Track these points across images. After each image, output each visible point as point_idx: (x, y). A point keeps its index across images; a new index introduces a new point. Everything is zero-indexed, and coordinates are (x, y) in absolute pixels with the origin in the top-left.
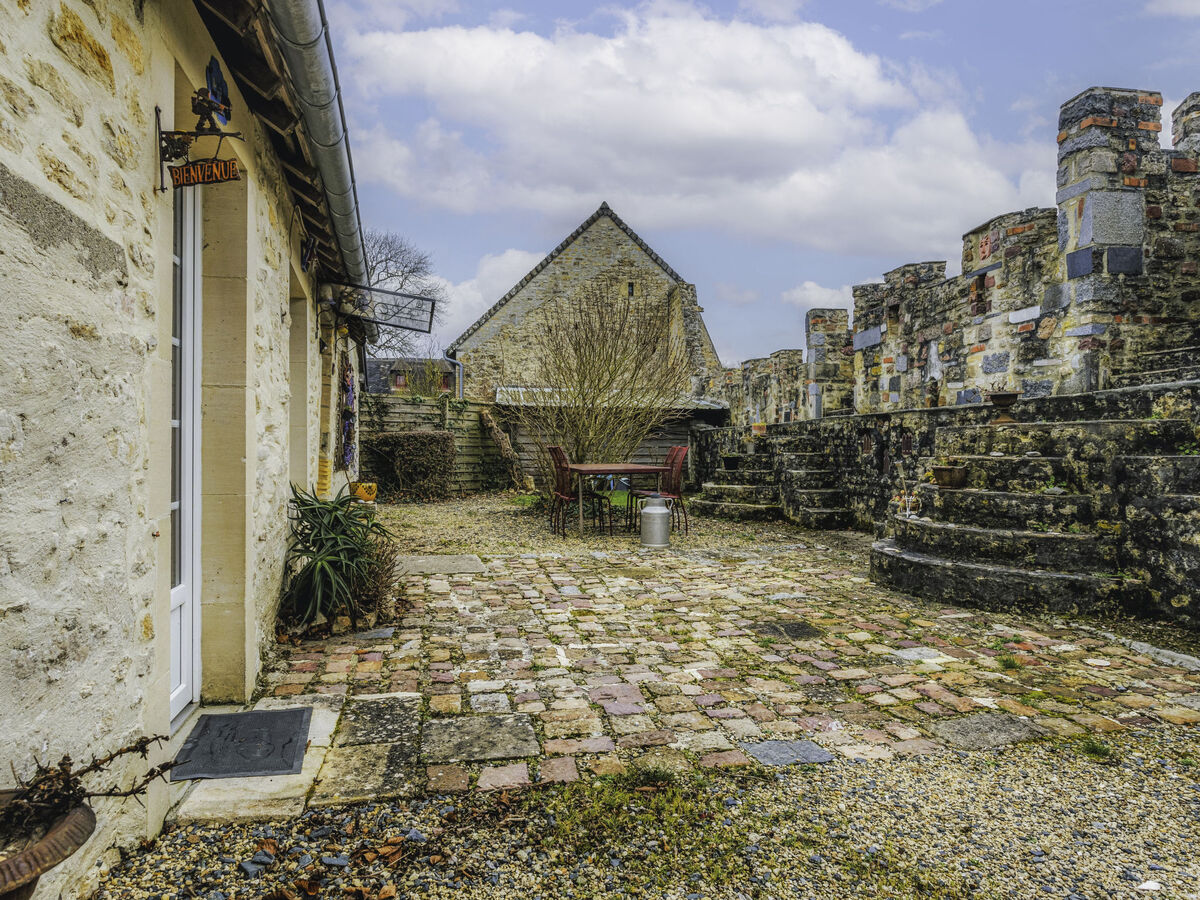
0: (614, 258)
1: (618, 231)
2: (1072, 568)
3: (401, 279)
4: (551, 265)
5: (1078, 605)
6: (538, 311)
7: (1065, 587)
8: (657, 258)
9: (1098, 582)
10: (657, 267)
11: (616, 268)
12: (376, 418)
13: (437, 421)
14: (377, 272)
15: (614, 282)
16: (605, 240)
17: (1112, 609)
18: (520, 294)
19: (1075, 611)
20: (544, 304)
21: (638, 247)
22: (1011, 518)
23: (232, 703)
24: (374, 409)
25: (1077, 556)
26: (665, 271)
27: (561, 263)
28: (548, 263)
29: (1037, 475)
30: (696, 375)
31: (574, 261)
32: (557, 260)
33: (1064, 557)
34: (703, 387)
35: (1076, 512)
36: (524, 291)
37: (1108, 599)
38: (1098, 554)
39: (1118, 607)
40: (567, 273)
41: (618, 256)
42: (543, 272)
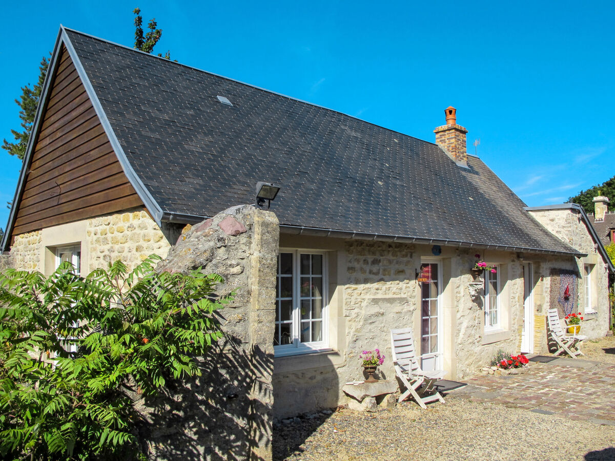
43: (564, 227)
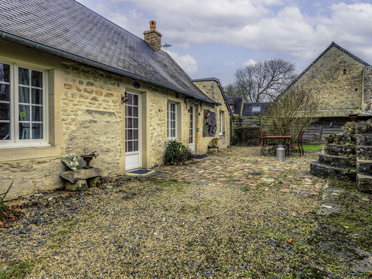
0: (337, 61)
1: (339, 51)
2: (343, 167)
3: (284, 74)
4: (311, 68)
5: (337, 176)
6: (306, 84)
7: (334, 171)
8: (357, 58)
9: (343, 170)
10: (357, 61)
11: (338, 65)
12: (239, 123)
13: (258, 123)
14: (276, 72)
15: (337, 70)
16: (333, 55)
17: (346, 179)
18: (299, 80)
19: (336, 178)
20: (309, 82)
21: (348, 56)
22: (335, 152)
23: (145, 169)
24: (238, 120)
25: (344, 163)
26: (361, 62)
27: (315, 66)
28: (310, 67)
29: (347, 140)
30: (367, 103)
31: (320, 65)
32: (313, 66)
33: (341, 164)
34: (369, 107)
35: (350, 151)
36: (301, 78)
37: (345, 176)
38: (350, 163)
39: (348, 178)
40: (318, 70)
41: (339, 60)
42: (308, 71)
43: (210, 90)
